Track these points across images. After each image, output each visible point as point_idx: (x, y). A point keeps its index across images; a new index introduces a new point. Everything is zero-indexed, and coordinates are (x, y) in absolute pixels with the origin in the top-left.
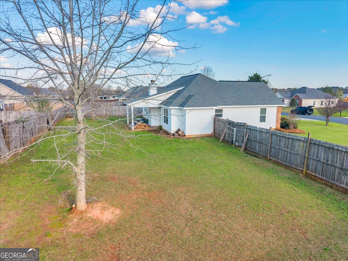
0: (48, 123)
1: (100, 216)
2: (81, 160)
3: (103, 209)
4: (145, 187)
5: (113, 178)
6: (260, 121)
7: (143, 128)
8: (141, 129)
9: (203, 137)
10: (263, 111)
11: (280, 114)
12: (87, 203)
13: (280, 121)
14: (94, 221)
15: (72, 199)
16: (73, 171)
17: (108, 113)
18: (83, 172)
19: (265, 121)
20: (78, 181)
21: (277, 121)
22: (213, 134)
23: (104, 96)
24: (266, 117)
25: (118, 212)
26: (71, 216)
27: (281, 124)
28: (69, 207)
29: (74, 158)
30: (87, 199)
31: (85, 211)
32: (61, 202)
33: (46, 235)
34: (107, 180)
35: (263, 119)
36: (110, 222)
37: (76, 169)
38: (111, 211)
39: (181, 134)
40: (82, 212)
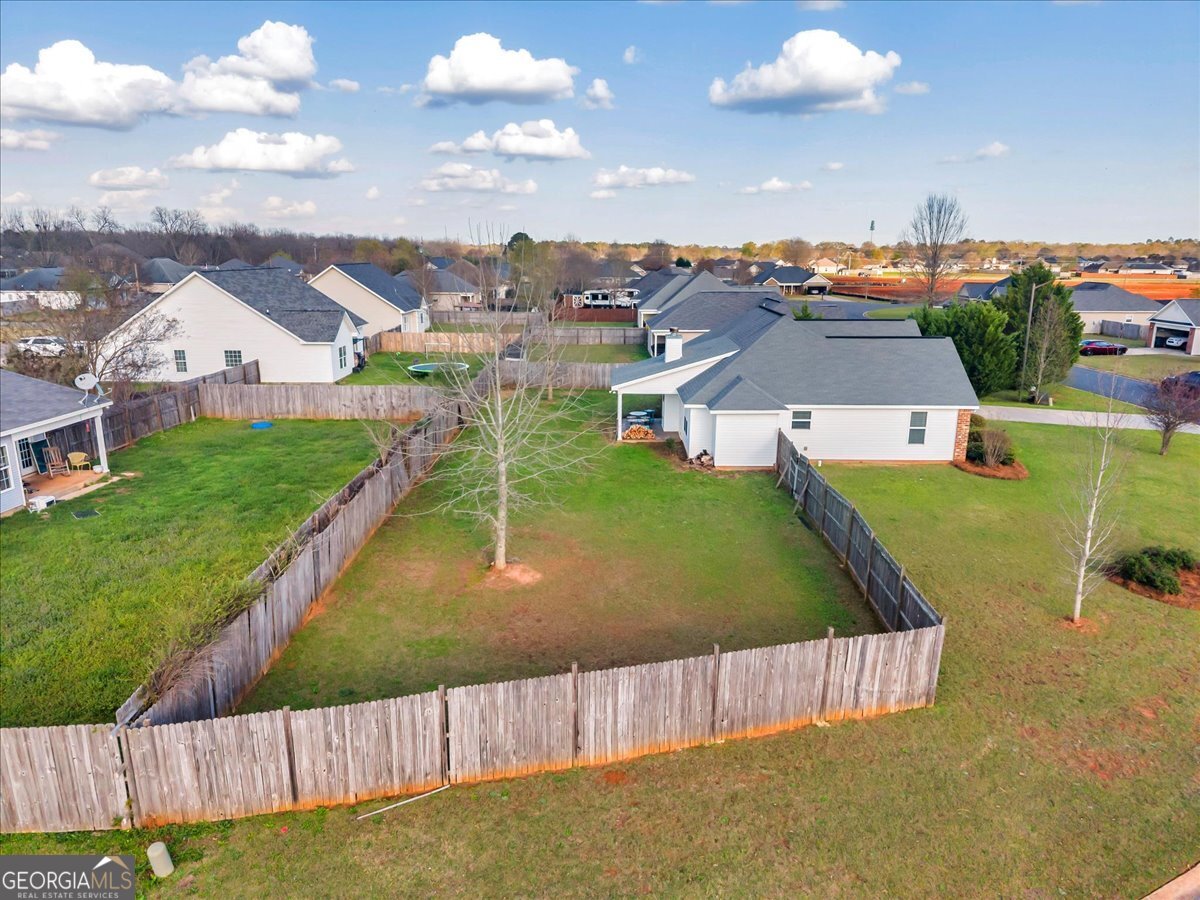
0: (460, 411)
1: (519, 578)
2: (502, 514)
3: (524, 571)
4: (583, 554)
5: (546, 537)
6: (910, 443)
7: (641, 438)
8: (637, 439)
9: (750, 472)
10: (919, 419)
11: (965, 427)
12: (507, 562)
13: (966, 444)
14: (511, 581)
15: (491, 557)
16: (492, 525)
17: (587, 379)
18: (503, 527)
19: (923, 443)
20: (498, 536)
21: (957, 444)
22: (776, 468)
23: (602, 291)
24: (927, 432)
25: (539, 576)
26: (489, 573)
27: (968, 452)
28: (487, 564)
29: (494, 512)
30: (506, 558)
31: (504, 571)
32: (479, 558)
33: (466, 586)
34: (538, 539)
35: (917, 437)
36: (528, 584)
37: (497, 524)
38: (531, 574)
39: (706, 463)
40: (500, 571)
